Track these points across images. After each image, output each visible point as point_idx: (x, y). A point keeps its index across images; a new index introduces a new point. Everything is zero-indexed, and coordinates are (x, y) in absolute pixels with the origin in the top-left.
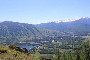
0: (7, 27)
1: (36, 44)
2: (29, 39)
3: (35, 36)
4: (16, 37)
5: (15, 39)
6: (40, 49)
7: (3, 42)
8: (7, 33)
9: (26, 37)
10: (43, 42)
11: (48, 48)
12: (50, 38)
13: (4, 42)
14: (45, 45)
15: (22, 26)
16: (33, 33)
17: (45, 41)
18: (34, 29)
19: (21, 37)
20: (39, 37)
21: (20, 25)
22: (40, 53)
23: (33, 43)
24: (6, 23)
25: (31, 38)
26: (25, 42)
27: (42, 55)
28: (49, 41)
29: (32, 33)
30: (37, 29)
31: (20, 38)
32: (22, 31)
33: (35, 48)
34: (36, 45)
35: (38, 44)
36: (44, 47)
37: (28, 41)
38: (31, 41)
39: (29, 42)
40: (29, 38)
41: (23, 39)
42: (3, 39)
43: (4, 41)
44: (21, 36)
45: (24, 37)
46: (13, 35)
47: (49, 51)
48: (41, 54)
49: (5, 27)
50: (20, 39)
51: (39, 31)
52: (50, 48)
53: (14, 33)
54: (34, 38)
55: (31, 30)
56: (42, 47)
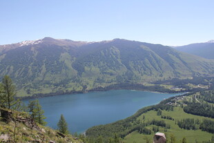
0: (118, 51)
1: (177, 89)
2: (162, 79)
3: (175, 73)
4: (136, 73)
5: (132, 75)
6: (186, 103)
7: (110, 79)
8: (117, 62)
9: (154, 72)
10: (192, 86)
11: (205, 102)
12: (210, 78)
13: (112, 81)
14: (198, 94)
15: (149, 49)
16: (172, 65)
17: (199, 86)
18: (174, 58)
19: (145, 73)
20: (185, 76)
21: (144, 47)
22: (185, 111)
23: (170, 87)
24: (118, 42)
25: (166, 76)
26: (153, 85)
27: (191, 116)
28: (207, 87)
29: (168, 64)
30: (179, 58)
31: (142, 75)
32: (147, 60)
33: (173, 98)
34: (177, 92)
35: (182, 91)
36: (194, 99)
37: (160, 82)
38: (165, 82)
39: (161, 85)
40: (161, 76)
41: (149, 78)
42: (111, 74)
43: (112, 77)
44: (145, 70)
45: (151, 73)
46: (129, 68)
47: (209, 110)
48: (188, 113)
49: (114, 52)
50: (142, 78)
51: (184, 63)
52: (210, 102)
53: (131, 64)
54: (172, 77)
55: (168, 59)
56: (189, 99)
